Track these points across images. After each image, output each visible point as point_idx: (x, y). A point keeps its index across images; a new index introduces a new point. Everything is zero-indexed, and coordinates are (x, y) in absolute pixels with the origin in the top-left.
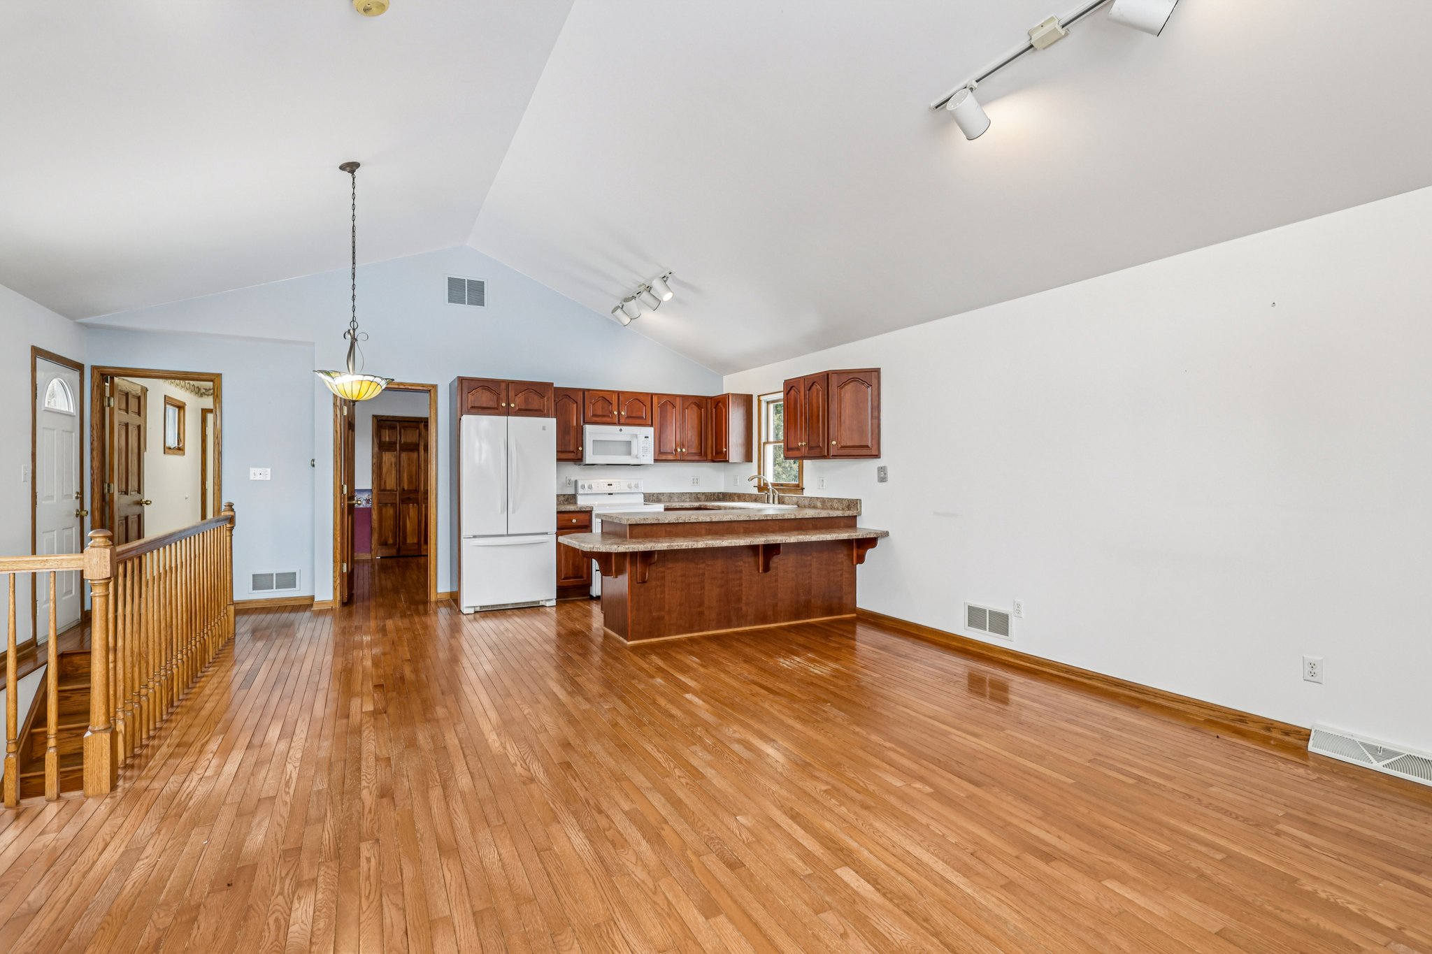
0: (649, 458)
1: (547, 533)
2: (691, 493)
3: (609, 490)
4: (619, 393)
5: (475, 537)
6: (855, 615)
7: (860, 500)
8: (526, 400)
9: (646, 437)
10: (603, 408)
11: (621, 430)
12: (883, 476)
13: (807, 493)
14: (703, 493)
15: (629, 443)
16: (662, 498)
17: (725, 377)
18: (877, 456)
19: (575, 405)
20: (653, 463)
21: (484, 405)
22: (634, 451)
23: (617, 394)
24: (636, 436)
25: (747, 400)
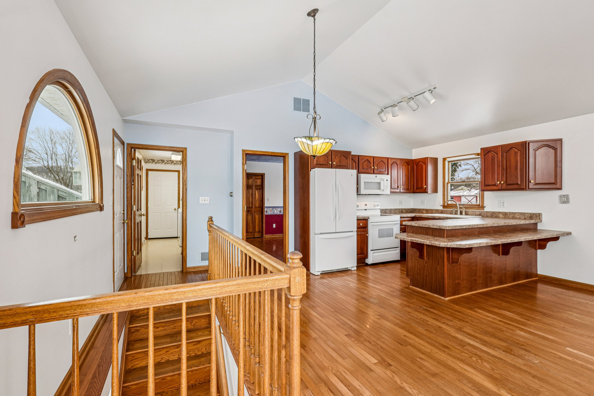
0: (388, 191)
1: (352, 231)
2: (399, 209)
3: (365, 207)
4: (374, 157)
5: (321, 234)
6: (537, 278)
7: (542, 214)
8: (340, 161)
9: (387, 180)
10: (367, 165)
11: (376, 177)
12: (565, 200)
13: (486, 210)
14: (404, 209)
15: (379, 183)
16: (387, 211)
17: (413, 150)
18: (560, 189)
19: (355, 164)
20: (389, 193)
21: (322, 163)
22: (382, 188)
23: (373, 158)
24: (383, 180)
25: (435, 161)
